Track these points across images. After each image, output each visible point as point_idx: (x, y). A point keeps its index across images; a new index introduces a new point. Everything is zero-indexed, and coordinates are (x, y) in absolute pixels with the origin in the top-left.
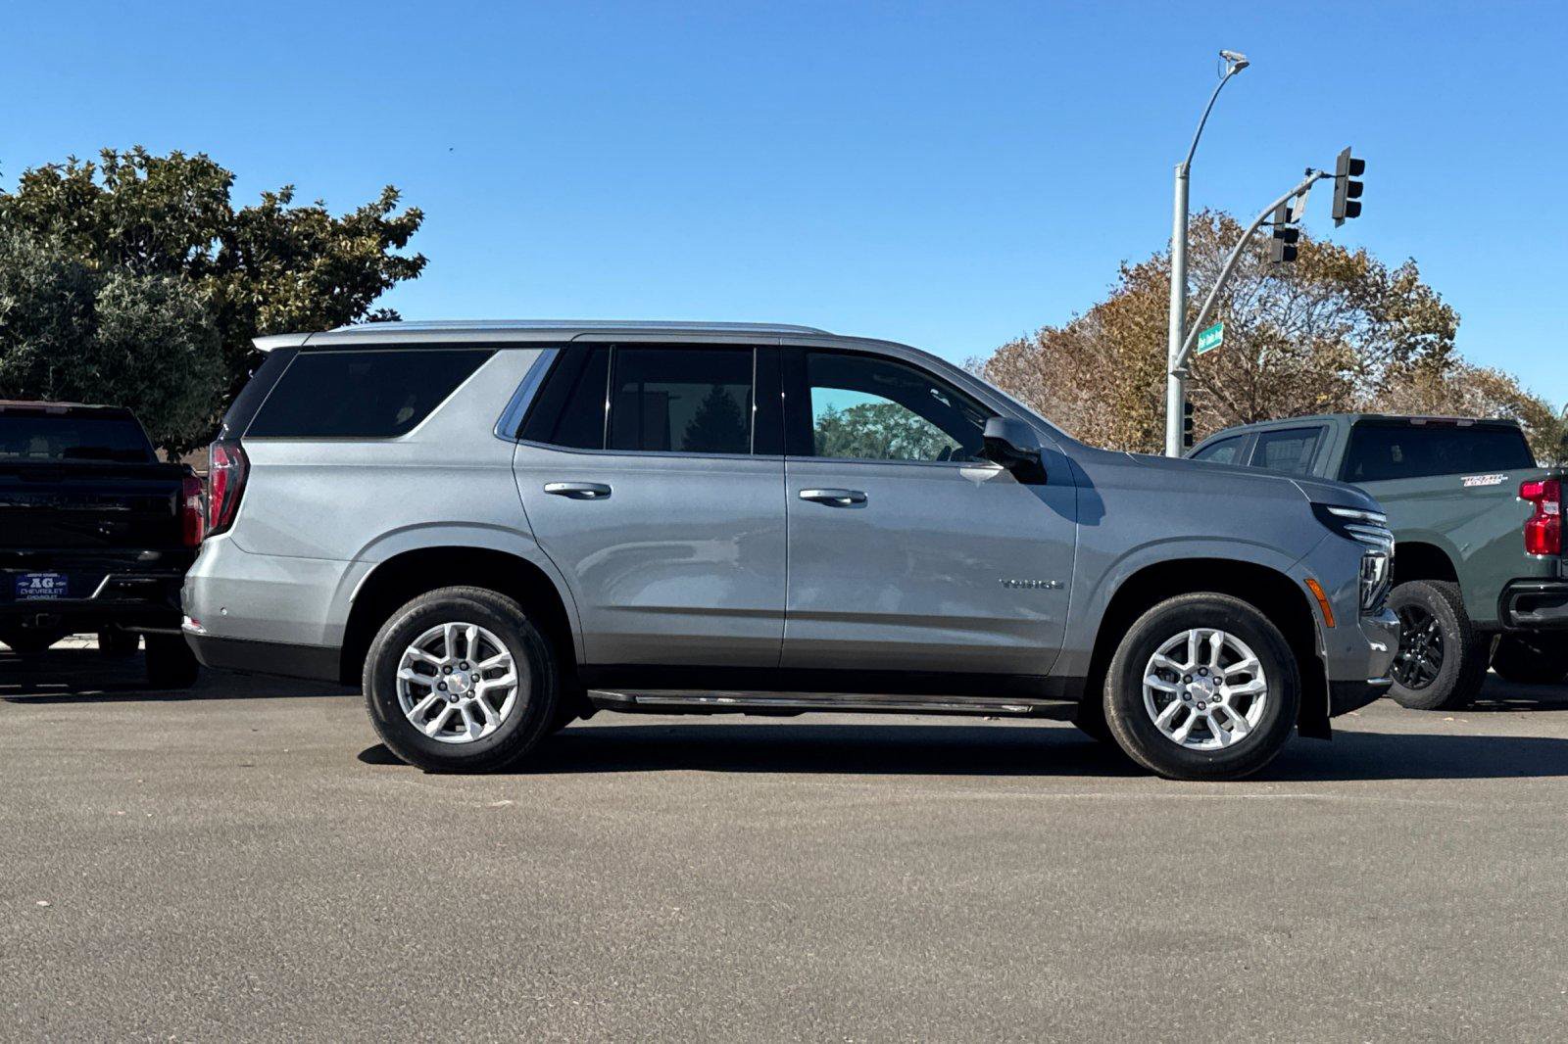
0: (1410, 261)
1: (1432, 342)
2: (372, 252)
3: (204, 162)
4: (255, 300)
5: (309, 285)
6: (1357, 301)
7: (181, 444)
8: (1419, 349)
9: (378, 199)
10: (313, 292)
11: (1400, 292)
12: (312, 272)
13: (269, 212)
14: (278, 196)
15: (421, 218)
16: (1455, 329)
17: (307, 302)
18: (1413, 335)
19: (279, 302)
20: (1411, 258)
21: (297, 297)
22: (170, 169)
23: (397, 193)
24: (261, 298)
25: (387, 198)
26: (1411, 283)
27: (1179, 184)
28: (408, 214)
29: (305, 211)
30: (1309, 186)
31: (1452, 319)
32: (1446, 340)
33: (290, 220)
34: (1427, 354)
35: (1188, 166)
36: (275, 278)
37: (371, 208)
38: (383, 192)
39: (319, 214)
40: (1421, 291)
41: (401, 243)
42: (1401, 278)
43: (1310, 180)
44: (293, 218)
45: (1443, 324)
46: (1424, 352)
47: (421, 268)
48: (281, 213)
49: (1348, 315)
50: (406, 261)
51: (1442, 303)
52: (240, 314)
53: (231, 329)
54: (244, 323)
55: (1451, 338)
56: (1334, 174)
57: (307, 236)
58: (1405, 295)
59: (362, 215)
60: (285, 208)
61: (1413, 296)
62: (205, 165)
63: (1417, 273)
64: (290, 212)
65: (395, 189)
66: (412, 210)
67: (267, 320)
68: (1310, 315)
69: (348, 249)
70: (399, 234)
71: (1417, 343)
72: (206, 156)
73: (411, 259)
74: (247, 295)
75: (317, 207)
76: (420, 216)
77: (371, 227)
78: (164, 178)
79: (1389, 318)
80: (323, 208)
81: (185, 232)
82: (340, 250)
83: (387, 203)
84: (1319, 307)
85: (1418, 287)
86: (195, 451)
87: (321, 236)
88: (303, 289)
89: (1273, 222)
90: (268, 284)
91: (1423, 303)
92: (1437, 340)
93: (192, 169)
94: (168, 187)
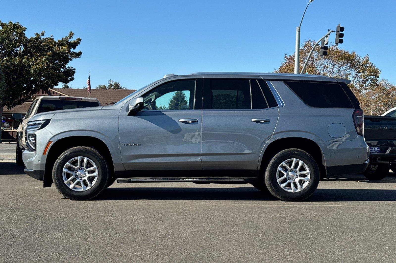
0: (367, 55)
1: (373, 79)
2: (65, 51)
3: (17, 24)
4: (30, 64)
5: (46, 60)
6: (352, 66)
7: (11, 104)
8: (369, 81)
9: (68, 35)
10: (47, 62)
11: (364, 64)
12: (47, 56)
13: (37, 39)
14: (40, 34)
15: (81, 41)
16: (379, 75)
17: (45, 64)
18: (367, 76)
19: (37, 64)
20: (367, 54)
21: (42, 63)
22: (8, 26)
23: (73, 34)
24: (32, 63)
25: (70, 35)
26: (367, 61)
27: (297, 33)
28: (77, 40)
29: (48, 38)
30: (329, 34)
31: (378, 72)
32: (377, 78)
33: (43, 41)
34: (371, 82)
35: (300, 28)
36: (37, 57)
37: (66, 38)
38: (69, 33)
39: (51, 39)
40: (370, 64)
41: (74, 48)
42: (364, 60)
43: (329, 32)
44: (44, 40)
45: (376, 74)
46: (370, 81)
47: (80, 55)
48: (41, 39)
49: (349, 70)
50: (77, 53)
51: (376, 68)
52: (26, 68)
53: (24, 72)
54: (27, 70)
55: (378, 77)
56: (336, 31)
57: (47, 46)
58: (365, 65)
59: (63, 40)
60: (42, 37)
61: (368, 65)
62: (18, 25)
63: (369, 59)
64: (43, 39)
65: (73, 33)
66: (78, 38)
67: (33, 70)
68: (339, 70)
69: (58, 49)
70: (74, 45)
71: (369, 79)
72: (19, 23)
73: (78, 52)
74: (28, 62)
75: (51, 37)
76: (80, 40)
77: (66, 43)
78: (6, 29)
79: (360, 71)
80: (53, 38)
81: (11, 45)
82: (56, 50)
83: (70, 36)
84: (342, 68)
85: (369, 63)
86: (16, 106)
87: (51, 45)
88: (44, 61)
89: (321, 44)
90: (34, 59)
91: (370, 67)
92: (374, 78)
93: (14, 27)
94: (7, 32)
